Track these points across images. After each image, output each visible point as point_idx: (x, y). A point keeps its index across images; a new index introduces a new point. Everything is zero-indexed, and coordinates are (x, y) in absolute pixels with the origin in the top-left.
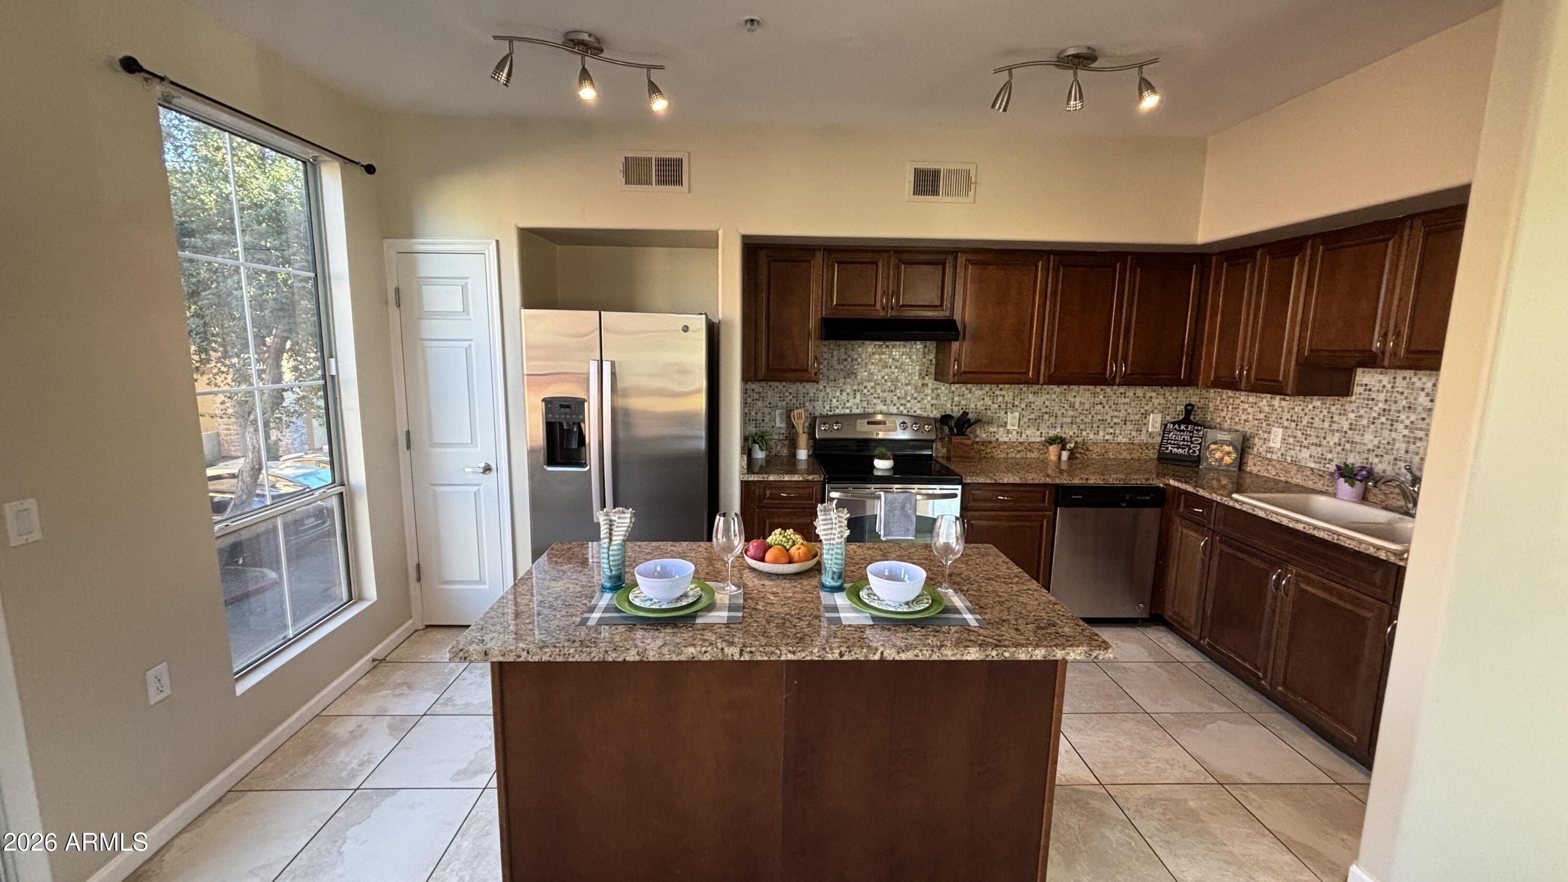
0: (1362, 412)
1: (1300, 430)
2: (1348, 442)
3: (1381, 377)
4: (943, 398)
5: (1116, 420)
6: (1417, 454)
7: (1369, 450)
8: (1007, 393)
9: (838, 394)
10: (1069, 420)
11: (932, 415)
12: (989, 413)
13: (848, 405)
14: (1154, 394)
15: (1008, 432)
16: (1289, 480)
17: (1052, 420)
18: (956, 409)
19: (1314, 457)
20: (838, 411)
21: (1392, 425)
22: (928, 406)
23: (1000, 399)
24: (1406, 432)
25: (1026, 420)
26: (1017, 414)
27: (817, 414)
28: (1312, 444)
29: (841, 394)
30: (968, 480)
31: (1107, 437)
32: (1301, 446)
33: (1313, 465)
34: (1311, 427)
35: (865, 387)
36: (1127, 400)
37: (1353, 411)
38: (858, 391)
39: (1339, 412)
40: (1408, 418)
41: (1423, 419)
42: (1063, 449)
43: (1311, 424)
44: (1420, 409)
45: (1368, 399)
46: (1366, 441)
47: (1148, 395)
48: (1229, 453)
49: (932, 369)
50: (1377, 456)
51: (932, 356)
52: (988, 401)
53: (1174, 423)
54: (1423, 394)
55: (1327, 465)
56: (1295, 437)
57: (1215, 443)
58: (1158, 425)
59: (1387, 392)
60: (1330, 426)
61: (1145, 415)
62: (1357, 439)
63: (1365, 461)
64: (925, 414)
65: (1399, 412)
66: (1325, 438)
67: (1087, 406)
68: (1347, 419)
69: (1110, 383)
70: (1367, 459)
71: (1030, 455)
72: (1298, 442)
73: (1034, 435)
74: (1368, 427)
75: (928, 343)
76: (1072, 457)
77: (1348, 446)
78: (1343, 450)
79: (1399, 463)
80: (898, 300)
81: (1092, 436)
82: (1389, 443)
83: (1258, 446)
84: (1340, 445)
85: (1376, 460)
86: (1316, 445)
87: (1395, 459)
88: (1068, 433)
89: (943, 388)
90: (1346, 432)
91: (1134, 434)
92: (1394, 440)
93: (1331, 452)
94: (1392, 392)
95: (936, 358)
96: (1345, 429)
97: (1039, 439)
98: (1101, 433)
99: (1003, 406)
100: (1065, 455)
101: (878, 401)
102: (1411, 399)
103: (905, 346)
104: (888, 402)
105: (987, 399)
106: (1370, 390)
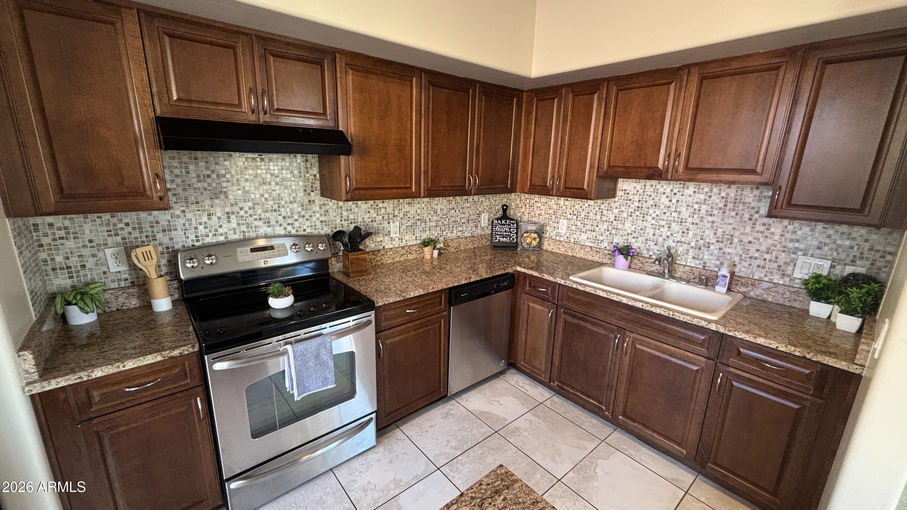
0: (623, 208)
1: (580, 221)
2: (614, 228)
3: (635, 185)
4: (332, 214)
5: (463, 221)
6: (661, 236)
7: (628, 234)
8: (389, 205)
9: (205, 219)
10: (434, 224)
11: (322, 232)
12: (375, 224)
13: (221, 231)
14: (484, 199)
15: (392, 239)
16: (575, 255)
17: (423, 225)
18: (345, 223)
19: (590, 239)
20: (208, 240)
21: (644, 217)
22: (318, 224)
23: (383, 211)
24: (653, 222)
25: (404, 227)
26: (397, 223)
27: (178, 246)
28: (589, 230)
29: (209, 219)
30: (380, 303)
31: (459, 234)
32: (581, 231)
33: (590, 244)
34: (588, 219)
35: (241, 209)
36: (468, 205)
37: (616, 208)
38: (233, 213)
39: (606, 208)
40: (654, 212)
41: (665, 213)
42: (434, 249)
43: (587, 217)
44: (662, 206)
45: (627, 200)
46: (626, 228)
47: (481, 199)
48: (535, 239)
49: (317, 184)
50: (634, 238)
51: (315, 171)
52: (373, 214)
53: (498, 219)
54: (664, 196)
55: (600, 244)
56: (576, 226)
57: (527, 232)
58: (486, 221)
59: (640, 195)
60: (601, 218)
61: (479, 215)
62: (620, 226)
63: (626, 241)
64: (315, 232)
65: (648, 208)
66: (597, 226)
67: (445, 212)
68: (613, 213)
70: (627, 240)
71: (410, 257)
72: (578, 229)
73: (411, 240)
74: (628, 218)
75: (310, 156)
76: (440, 254)
77: (614, 231)
78: (610, 234)
79: (649, 242)
80: (271, 102)
81: (449, 235)
82: (642, 229)
83: (550, 232)
84: (608, 231)
85: (634, 240)
86: (591, 231)
87: (646, 240)
88: (434, 234)
89: (331, 204)
90: (612, 222)
91: (474, 229)
92: (645, 227)
93: (602, 235)
94: (644, 195)
95: (320, 172)
96: (611, 220)
97: (414, 243)
98: (455, 232)
99: (386, 217)
100: (436, 253)
101: (261, 223)
102: (657, 199)
103: (283, 160)
104: (273, 222)
105: (372, 211)
106: (628, 194)
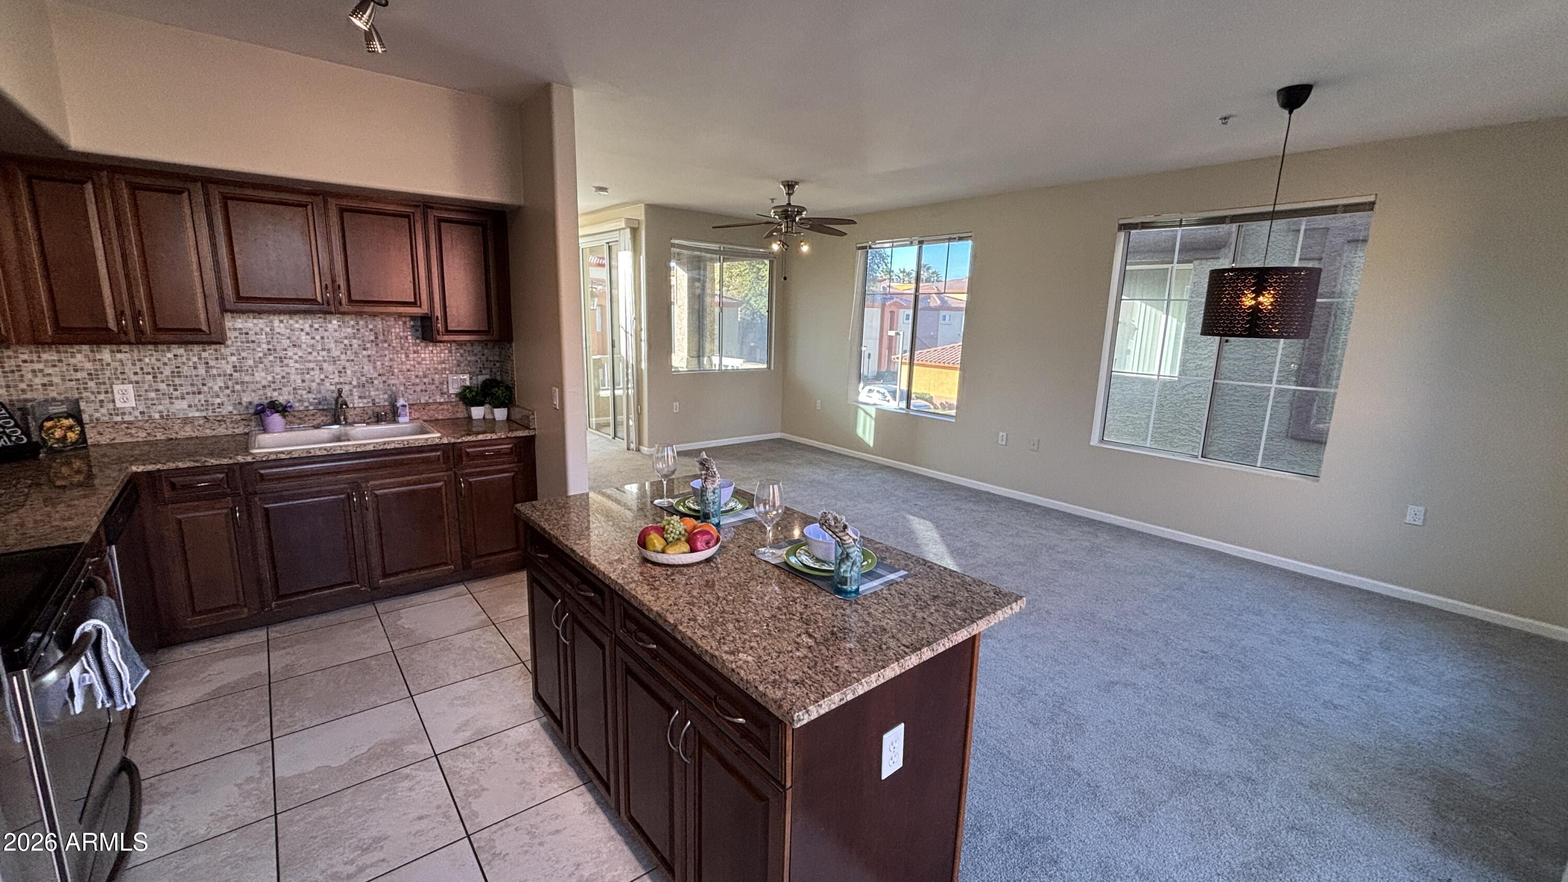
0: (244, 354)
1: (163, 382)
2: (237, 383)
7: (264, 387)
19: (196, 405)
21: (282, 362)
28: (188, 393)
32: (171, 398)
33: (199, 414)
34: (180, 377)
37: (232, 354)
39: (213, 357)
40: (296, 354)
41: (310, 353)
43: (177, 373)
44: (304, 346)
45: (248, 342)
46: (258, 379)
48: (70, 428)
50: (275, 390)
54: (303, 333)
55: (218, 410)
56: (158, 390)
59: (266, 334)
60: (207, 372)
62: (247, 379)
65: (286, 350)
66: (204, 385)
68: (228, 363)
72: (164, 394)
74: (256, 367)
78: (233, 391)
79: (299, 392)
82: (283, 377)
83: (90, 411)
84: (228, 388)
85: (276, 394)
86: (194, 393)
87: (295, 389)
90: (231, 375)
92: (288, 373)
93: (218, 396)
96: (229, 372)
102: (294, 338)
106: (247, 334)
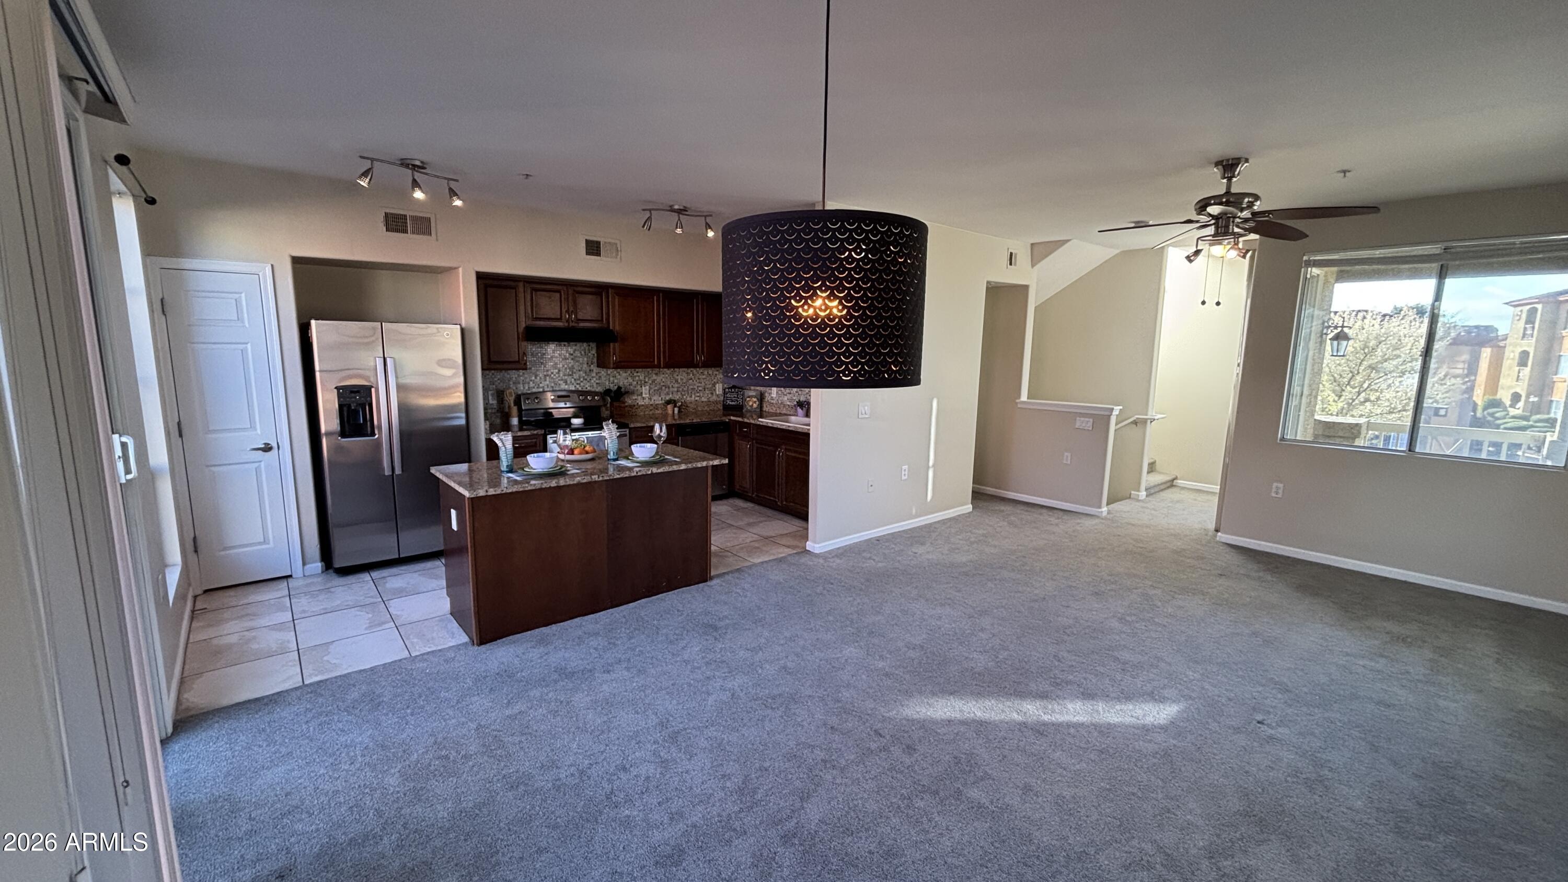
4: (603, 379)
5: (700, 388)
7: (807, 393)
8: (641, 375)
9: (533, 378)
10: (676, 389)
11: (597, 390)
12: (631, 387)
13: (541, 385)
14: (717, 373)
15: (644, 398)
16: (781, 412)
17: (667, 390)
18: (612, 385)
19: (789, 399)
20: (534, 390)
22: (595, 385)
23: (637, 378)
25: (652, 390)
26: (647, 387)
27: (520, 393)
28: (788, 393)
29: (536, 378)
31: (697, 398)
32: (784, 394)
35: (552, 373)
36: (704, 377)
38: (548, 375)
42: (675, 406)
47: (715, 373)
48: (755, 402)
49: (595, 360)
51: (594, 352)
52: (630, 380)
53: (729, 388)
55: (794, 402)
56: (781, 390)
57: (749, 397)
58: (721, 390)
61: (714, 385)
63: (806, 398)
64: (593, 390)
67: (684, 381)
69: (696, 366)
71: (657, 412)
72: (782, 393)
73: (658, 400)
75: (591, 344)
76: (679, 411)
78: (799, 394)
80: (576, 316)
81: (688, 399)
83: (767, 398)
88: (677, 397)
89: (603, 372)
91: (710, 395)
93: (795, 395)
95: (597, 352)
97: (661, 402)
98: (693, 396)
99: (639, 383)
100: (676, 410)
101: (562, 382)
103: (576, 345)
104: (569, 382)
105: (630, 378)
